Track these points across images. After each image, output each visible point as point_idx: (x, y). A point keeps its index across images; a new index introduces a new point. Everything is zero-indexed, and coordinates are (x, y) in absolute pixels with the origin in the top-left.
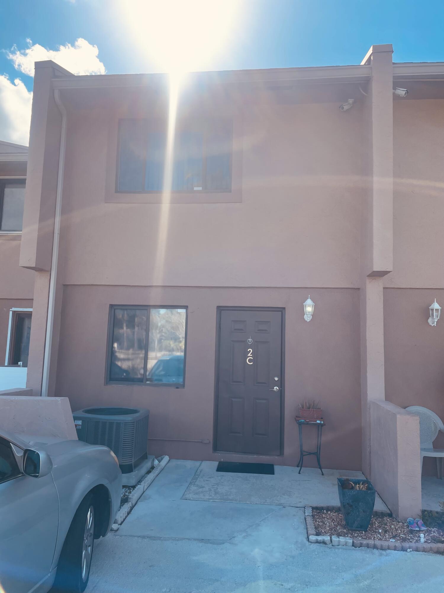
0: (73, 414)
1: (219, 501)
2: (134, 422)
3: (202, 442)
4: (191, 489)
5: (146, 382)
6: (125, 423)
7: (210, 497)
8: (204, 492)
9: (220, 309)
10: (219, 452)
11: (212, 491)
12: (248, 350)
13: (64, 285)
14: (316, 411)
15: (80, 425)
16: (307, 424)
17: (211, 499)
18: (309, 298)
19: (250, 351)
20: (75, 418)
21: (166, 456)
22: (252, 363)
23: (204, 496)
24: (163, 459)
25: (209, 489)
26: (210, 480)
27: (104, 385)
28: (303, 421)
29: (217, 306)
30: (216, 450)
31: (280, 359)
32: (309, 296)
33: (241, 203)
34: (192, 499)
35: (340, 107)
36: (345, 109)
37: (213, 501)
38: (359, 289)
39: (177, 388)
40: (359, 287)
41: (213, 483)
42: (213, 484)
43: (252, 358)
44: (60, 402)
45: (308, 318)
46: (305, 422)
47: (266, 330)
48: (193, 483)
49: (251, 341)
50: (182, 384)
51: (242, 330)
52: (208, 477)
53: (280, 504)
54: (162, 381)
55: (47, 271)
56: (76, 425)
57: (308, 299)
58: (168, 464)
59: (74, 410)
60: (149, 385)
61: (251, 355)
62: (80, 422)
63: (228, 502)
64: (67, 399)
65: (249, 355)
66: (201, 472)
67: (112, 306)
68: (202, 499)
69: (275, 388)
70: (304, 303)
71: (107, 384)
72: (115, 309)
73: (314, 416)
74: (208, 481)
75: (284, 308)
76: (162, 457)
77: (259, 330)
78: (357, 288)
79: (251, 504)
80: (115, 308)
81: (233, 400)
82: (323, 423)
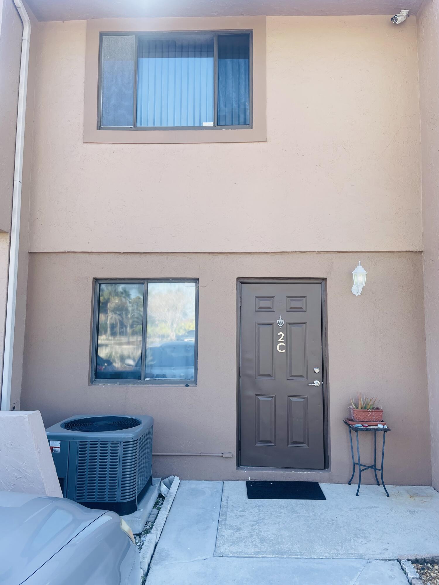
0: (46, 431)
1: (271, 556)
2: (137, 440)
3: (222, 456)
4: (224, 534)
5: (145, 379)
6: (124, 442)
7: (257, 550)
8: (244, 539)
9: (241, 281)
10: (244, 468)
11: (254, 537)
12: (279, 334)
13: (30, 253)
14: (374, 411)
15: (58, 448)
16: (367, 430)
17: (258, 553)
18: (360, 265)
19: (281, 335)
20: (50, 438)
21: (176, 477)
22: (284, 351)
23: (246, 546)
24: (172, 482)
25: (249, 533)
26: (245, 516)
27: (89, 385)
28: (360, 425)
29: (237, 278)
30: (240, 466)
31: (321, 345)
32: (360, 261)
33: (266, 142)
34: (231, 555)
35: (392, 19)
36: (398, 22)
37: (263, 557)
38: (421, 252)
39: (187, 386)
40: (422, 250)
41: (252, 521)
42: (252, 523)
43: (284, 344)
44: (27, 420)
45: (356, 290)
46: (362, 427)
47: (301, 308)
48: (223, 523)
49: (282, 322)
50: (193, 380)
51: (270, 308)
52: (241, 509)
53: (360, 557)
54: (166, 378)
55: (5, 232)
56: (52, 449)
57: (358, 265)
58: (180, 489)
59: (47, 425)
60: (148, 382)
61: (283, 341)
62: (57, 444)
63: (285, 556)
64: (38, 412)
65: (280, 340)
66: (227, 500)
67: (96, 280)
68: (245, 554)
69: (315, 382)
70: (353, 271)
71: (92, 383)
72: (100, 285)
73: (373, 418)
74: (242, 516)
75: (324, 279)
76: (170, 478)
77: (291, 308)
78: (419, 251)
79: (319, 558)
80: (100, 283)
81: (260, 398)
82: (386, 428)
